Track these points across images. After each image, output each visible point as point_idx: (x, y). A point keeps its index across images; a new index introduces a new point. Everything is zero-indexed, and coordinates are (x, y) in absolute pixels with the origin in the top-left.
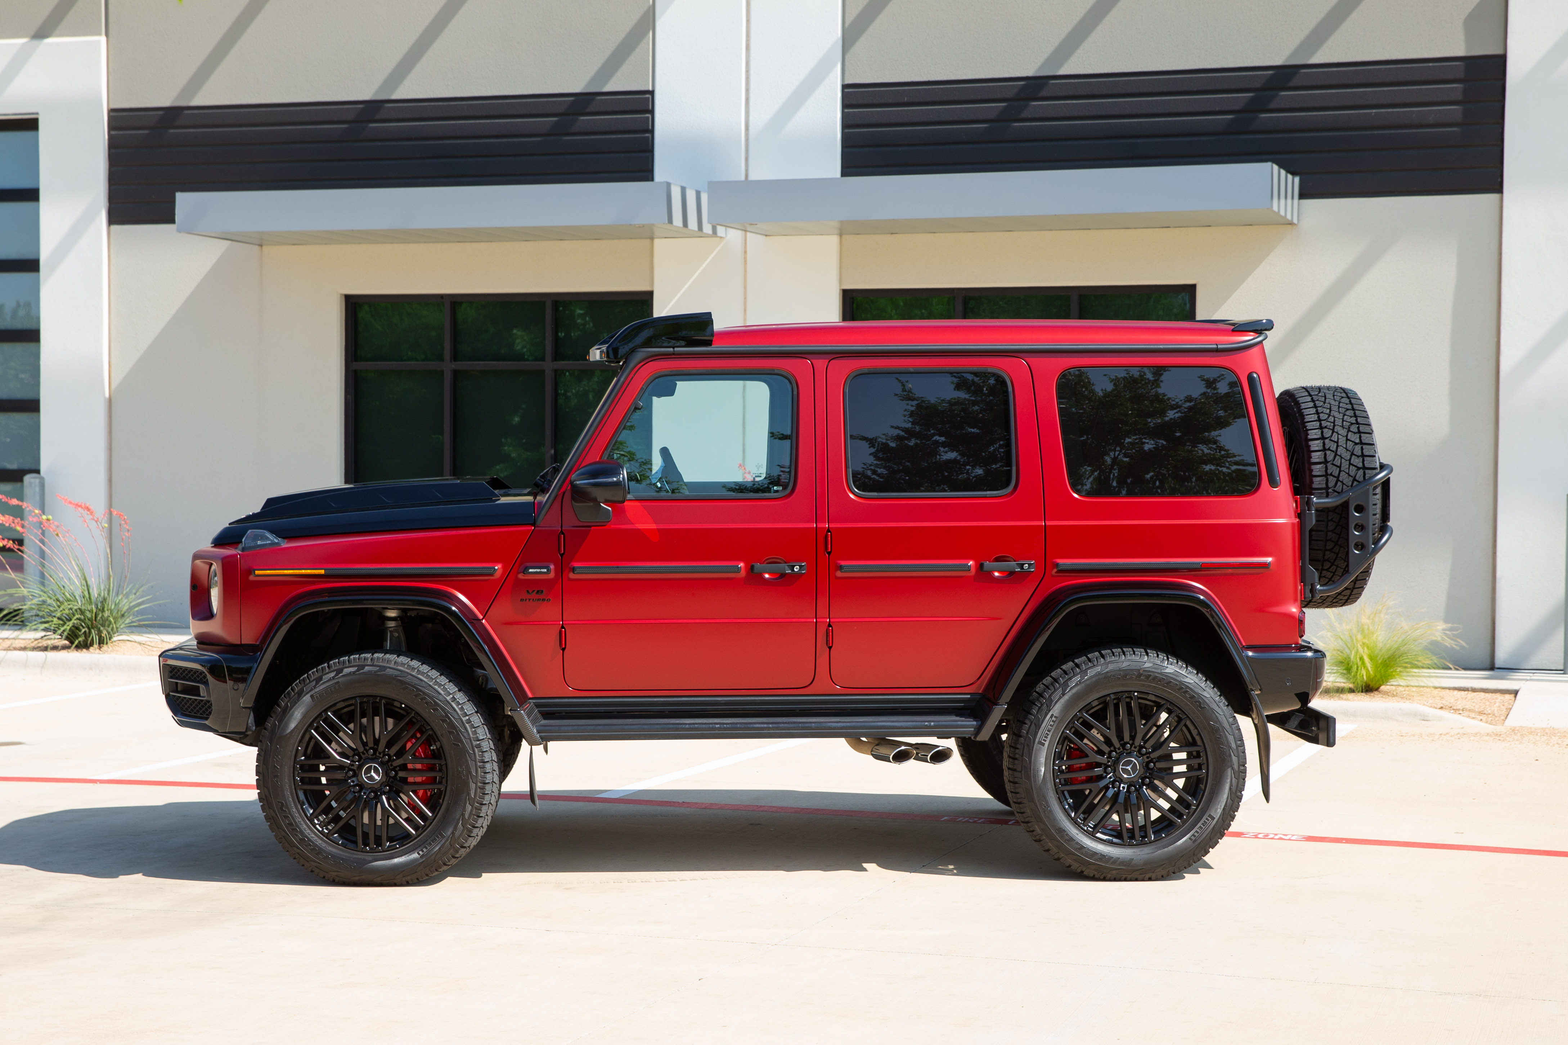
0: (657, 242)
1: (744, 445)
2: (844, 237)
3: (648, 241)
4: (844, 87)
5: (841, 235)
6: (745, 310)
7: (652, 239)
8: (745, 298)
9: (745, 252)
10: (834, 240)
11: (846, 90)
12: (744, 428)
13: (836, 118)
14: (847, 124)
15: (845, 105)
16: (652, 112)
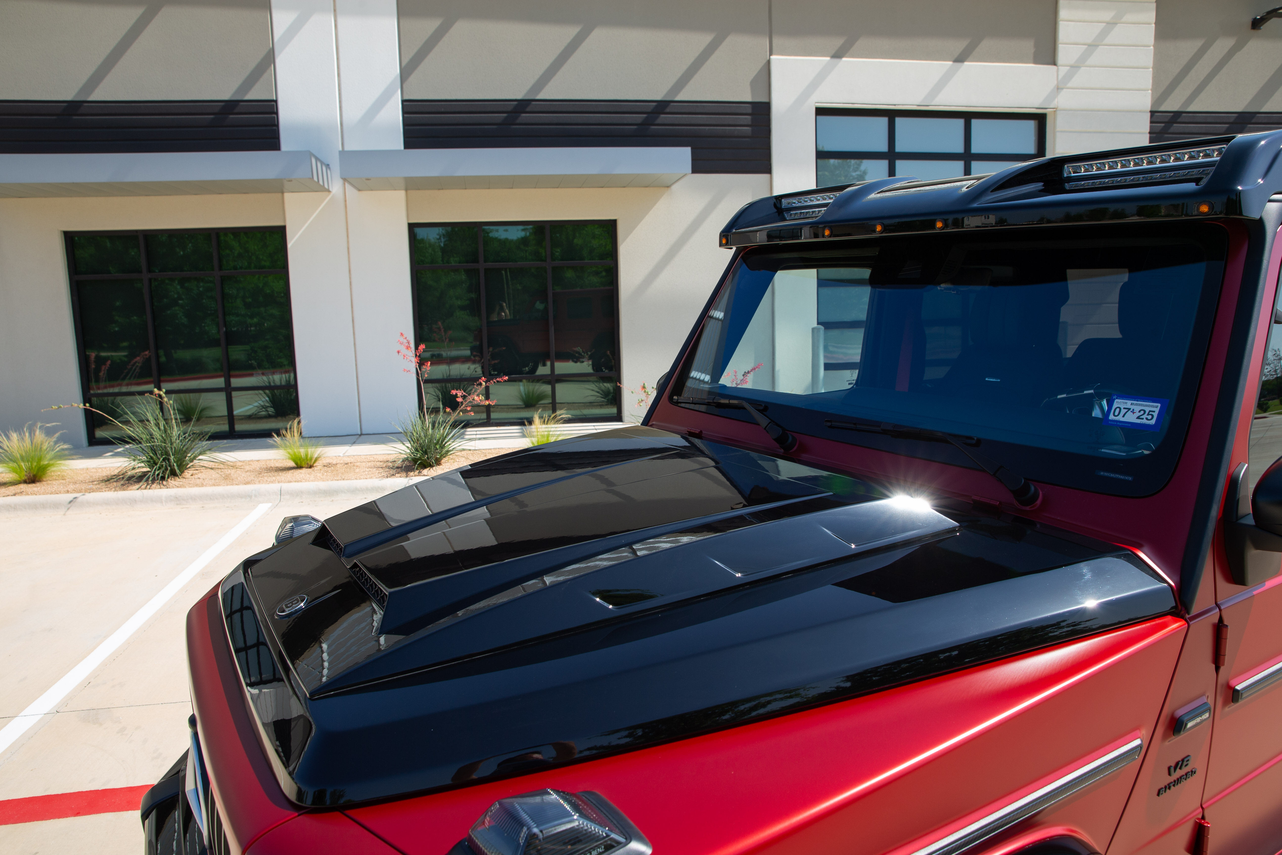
0: (287, 195)
1: (353, 317)
2: (409, 192)
3: (280, 195)
4: (403, 101)
5: (406, 190)
6: (348, 236)
7: (283, 193)
8: (347, 229)
9: (346, 201)
10: (402, 193)
11: (405, 103)
12: (352, 307)
13: (399, 120)
14: (406, 124)
15: (404, 112)
16: (277, 113)
